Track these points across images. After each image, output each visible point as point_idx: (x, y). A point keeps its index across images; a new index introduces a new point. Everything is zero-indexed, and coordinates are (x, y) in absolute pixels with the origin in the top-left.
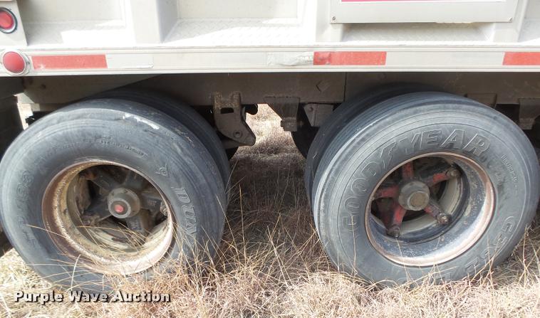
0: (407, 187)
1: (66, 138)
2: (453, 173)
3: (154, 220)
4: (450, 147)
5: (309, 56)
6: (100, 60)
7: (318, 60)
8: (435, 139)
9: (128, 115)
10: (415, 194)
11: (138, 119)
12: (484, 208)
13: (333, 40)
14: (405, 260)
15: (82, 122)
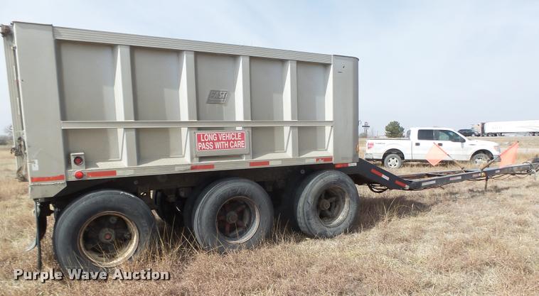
0: (228, 214)
1: (96, 203)
2: (244, 206)
3: (124, 240)
4: (240, 194)
5: (189, 167)
6: (114, 172)
7: (192, 168)
8: (235, 193)
9: (122, 192)
10: (232, 216)
11: (126, 193)
12: (257, 216)
13: (196, 162)
14: (233, 242)
15: (103, 196)
